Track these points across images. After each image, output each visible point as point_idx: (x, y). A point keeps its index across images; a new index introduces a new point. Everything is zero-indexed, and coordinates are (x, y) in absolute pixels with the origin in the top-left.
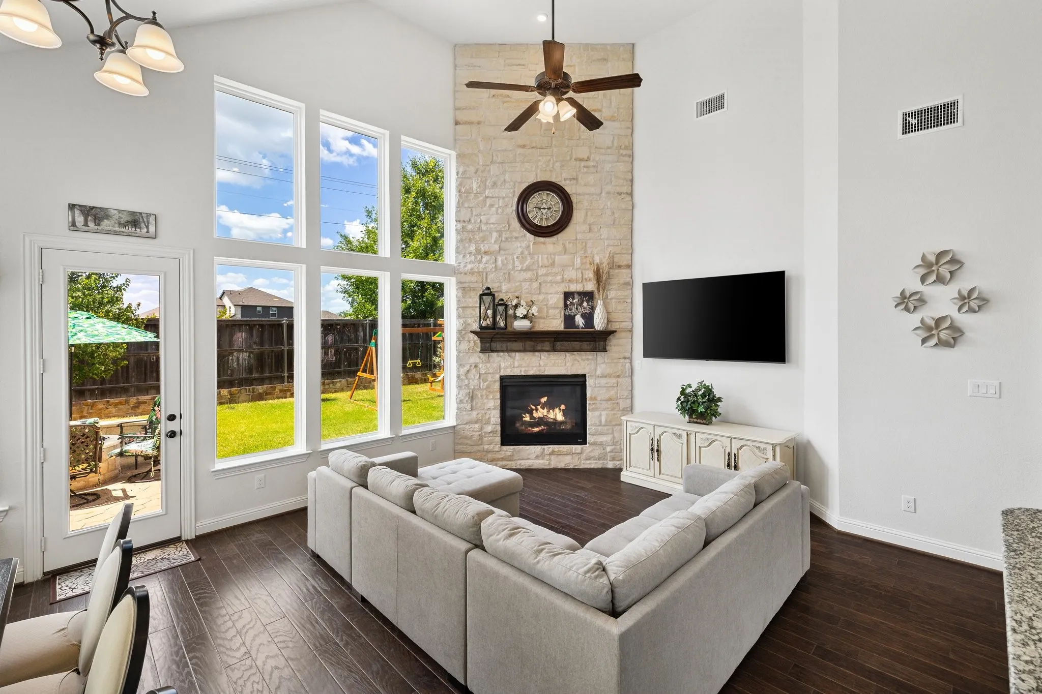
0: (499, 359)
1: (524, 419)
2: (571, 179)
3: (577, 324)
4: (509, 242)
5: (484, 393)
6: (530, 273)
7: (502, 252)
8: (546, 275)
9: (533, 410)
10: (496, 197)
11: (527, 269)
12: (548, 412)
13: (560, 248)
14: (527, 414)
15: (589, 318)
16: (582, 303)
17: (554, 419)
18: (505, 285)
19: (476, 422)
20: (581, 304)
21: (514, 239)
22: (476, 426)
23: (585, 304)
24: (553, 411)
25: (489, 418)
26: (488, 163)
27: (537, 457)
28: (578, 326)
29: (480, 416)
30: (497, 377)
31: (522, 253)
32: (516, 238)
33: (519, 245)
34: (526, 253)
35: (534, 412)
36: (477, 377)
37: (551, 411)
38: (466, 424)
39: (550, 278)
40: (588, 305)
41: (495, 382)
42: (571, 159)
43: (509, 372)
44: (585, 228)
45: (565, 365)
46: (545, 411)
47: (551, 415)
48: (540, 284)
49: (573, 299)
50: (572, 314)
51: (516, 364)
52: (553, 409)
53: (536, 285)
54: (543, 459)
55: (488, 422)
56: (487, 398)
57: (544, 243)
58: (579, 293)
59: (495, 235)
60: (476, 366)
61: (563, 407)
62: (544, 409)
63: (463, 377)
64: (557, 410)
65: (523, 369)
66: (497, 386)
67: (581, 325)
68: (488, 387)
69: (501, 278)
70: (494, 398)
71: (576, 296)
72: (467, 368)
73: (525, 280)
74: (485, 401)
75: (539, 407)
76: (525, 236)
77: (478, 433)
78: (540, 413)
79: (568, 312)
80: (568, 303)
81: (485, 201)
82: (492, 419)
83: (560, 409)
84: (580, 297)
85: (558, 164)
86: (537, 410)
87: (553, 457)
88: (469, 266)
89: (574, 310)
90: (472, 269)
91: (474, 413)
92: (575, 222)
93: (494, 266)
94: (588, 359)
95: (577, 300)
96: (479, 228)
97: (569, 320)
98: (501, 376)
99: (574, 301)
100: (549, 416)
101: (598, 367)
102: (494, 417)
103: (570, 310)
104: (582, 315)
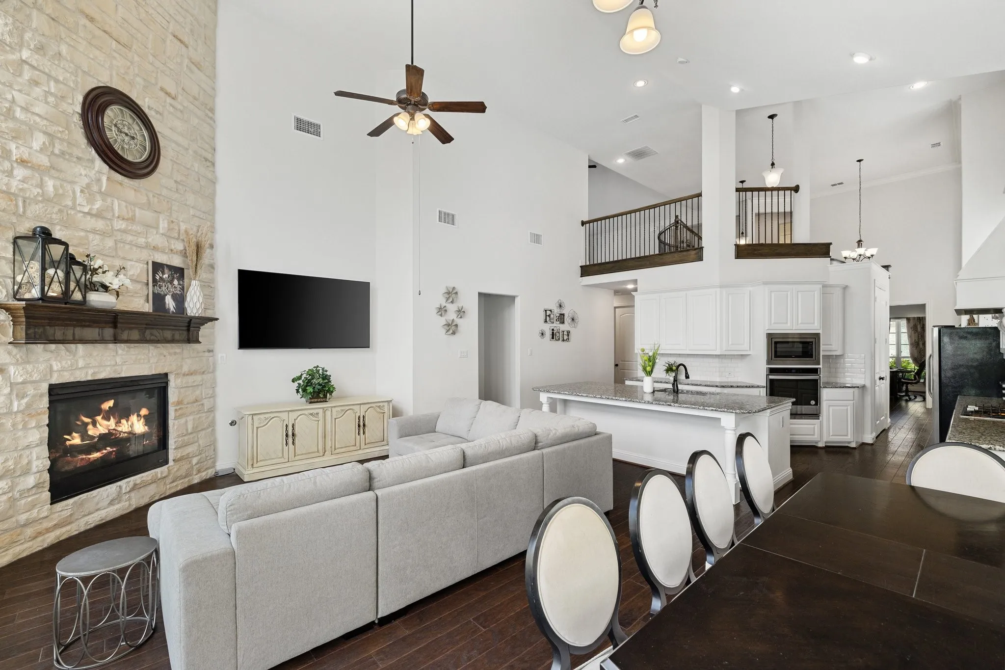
0: (48, 355)
1: (68, 443)
3: (167, 306)
4: (65, 159)
5: (19, 418)
6: (102, 223)
7: (54, 173)
8: (125, 231)
9: (87, 424)
11: (98, 215)
12: (118, 423)
13: (143, 198)
14: (74, 434)
15: (180, 300)
16: (173, 280)
17: (129, 433)
18: (60, 230)
20: (171, 282)
21: (76, 160)
23: (176, 282)
24: (127, 421)
25: (29, 463)
28: (169, 309)
30: (45, 388)
31: (88, 187)
32: (79, 158)
33: (83, 172)
34: (95, 188)
35: (90, 427)
36: (6, 391)
37: (124, 421)
39: (130, 238)
40: (179, 284)
41: (42, 395)
43: (67, 377)
46: (112, 423)
47: (124, 427)
48: (116, 243)
49: (163, 273)
50: (162, 293)
51: (81, 363)
52: (127, 416)
53: (110, 243)
55: (26, 472)
56: (25, 427)
57: (122, 184)
58: (170, 268)
59: (41, 137)
60: (2, 371)
61: (144, 412)
62: (109, 420)
64: (134, 418)
65: (90, 371)
66: (45, 403)
67: (172, 309)
68: (28, 407)
69: (54, 216)
70: (38, 427)
71: (166, 271)
73: (94, 231)
74: (20, 433)
75: (99, 418)
76: (92, 161)
78: (102, 426)
79: (157, 290)
80: (158, 277)
82: (36, 464)
83: (139, 416)
84: (170, 273)
86: (94, 424)
89: (164, 288)
93: (39, 190)
95: (167, 276)
97: (158, 300)
98: (50, 386)
99: (164, 276)
100: (119, 429)
101: (185, 362)
102: (38, 458)
103: (160, 287)
104: (172, 295)
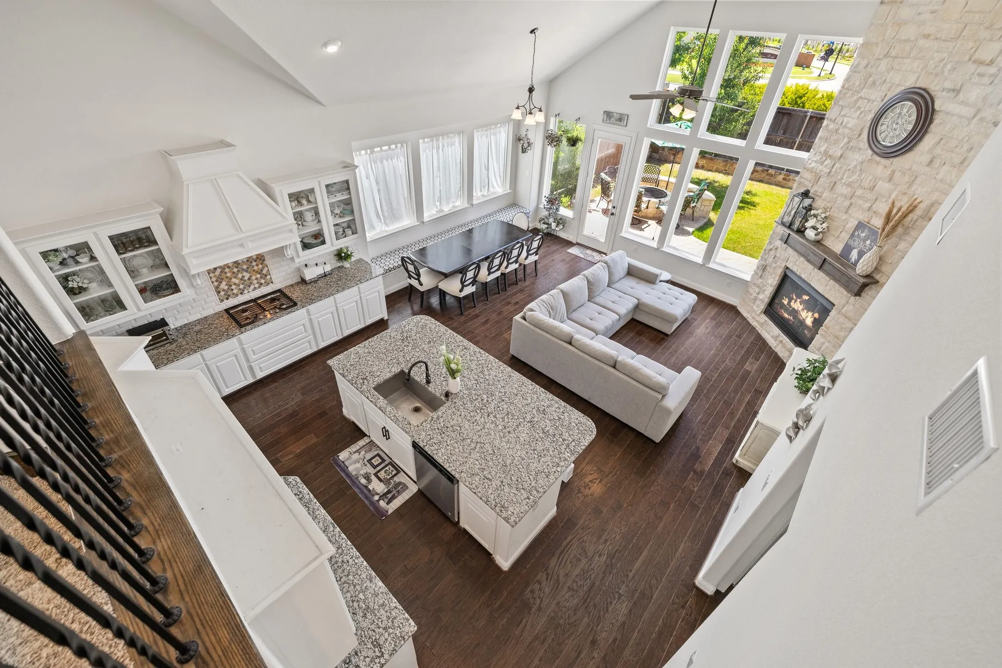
0: (791, 252)
2: (949, 90)
3: (851, 256)
4: (851, 151)
5: (772, 271)
6: (849, 190)
7: (842, 159)
8: (860, 197)
10: (866, 99)
11: (850, 185)
12: (803, 309)
13: (888, 173)
15: (860, 256)
16: (867, 240)
19: (758, 287)
20: (865, 241)
21: (857, 150)
22: (757, 290)
23: (868, 243)
25: (765, 290)
26: (881, 57)
27: (772, 337)
28: (851, 259)
29: (762, 284)
30: (783, 265)
31: (855, 167)
32: (859, 149)
33: (857, 157)
34: (858, 167)
35: (793, 301)
36: (773, 257)
38: (754, 284)
39: (861, 202)
40: (870, 245)
41: (780, 267)
42: (970, 60)
43: (791, 266)
44: (926, 159)
45: (826, 286)
46: (801, 307)
48: (851, 204)
49: (862, 232)
50: (853, 246)
53: (847, 203)
54: (775, 341)
55: (763, 292)
56: (771, 275)
57: (878, 163)
58: (870, 229)
59: (846, 140)
60: (776, 249)
62: (801, 305)
63: (767, 252)
66: (779, 272)
67: (853, 261)
68: (775, 268)
70: (774, 278)
71: (866, 231)
72: (771, 247)
73: (842, 195)
76: (867, 149)
77: (755, 295)
78: (796, 305)
79: (851, 242)
80: (856, 234)
81: (856, 101)
82: (766, 292)
83: (813, 315)
84: (868, 233)
85: (949, 66)
87: (780, 345)
88: (814, 164)
89: (856, 243)
90: (813, 168)
91: (760, 280)
92: (920, 149)
93: (828, 171)
94: (842, 293)
95: (864, 235)
96: (837, 130)
97: (848, 249)
98: (786, 266)
99: (862, 235)
101: (847, 306)
102: (768, 291)
103: (854, 241)
104: (859, 251)
